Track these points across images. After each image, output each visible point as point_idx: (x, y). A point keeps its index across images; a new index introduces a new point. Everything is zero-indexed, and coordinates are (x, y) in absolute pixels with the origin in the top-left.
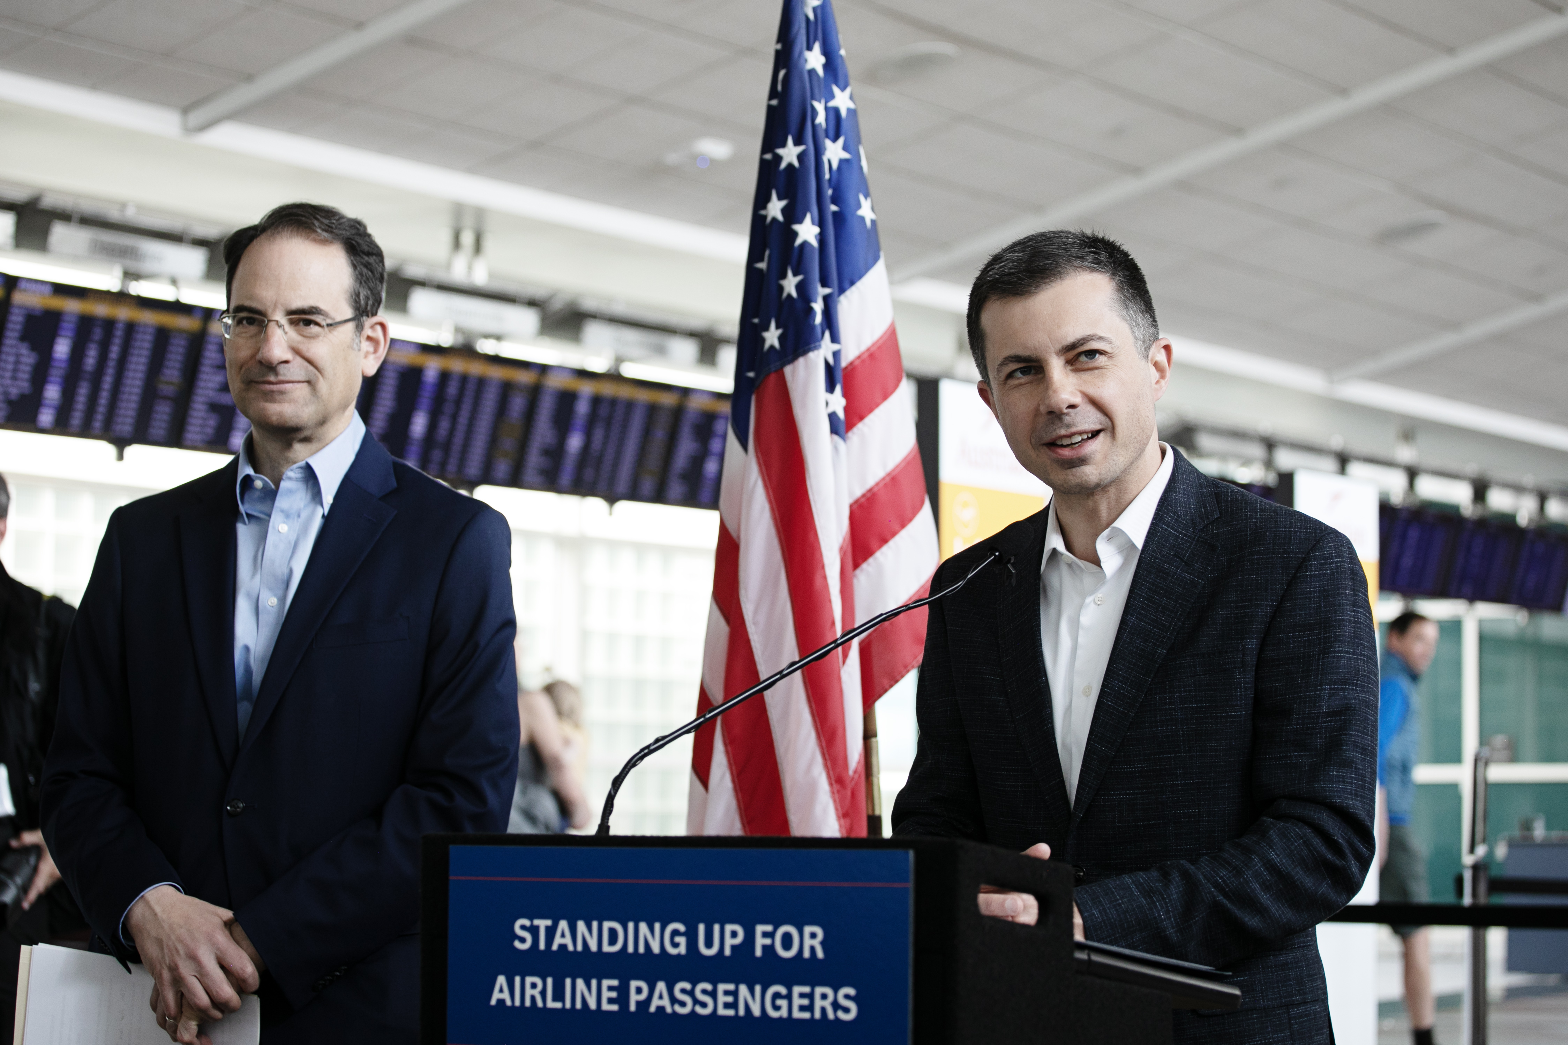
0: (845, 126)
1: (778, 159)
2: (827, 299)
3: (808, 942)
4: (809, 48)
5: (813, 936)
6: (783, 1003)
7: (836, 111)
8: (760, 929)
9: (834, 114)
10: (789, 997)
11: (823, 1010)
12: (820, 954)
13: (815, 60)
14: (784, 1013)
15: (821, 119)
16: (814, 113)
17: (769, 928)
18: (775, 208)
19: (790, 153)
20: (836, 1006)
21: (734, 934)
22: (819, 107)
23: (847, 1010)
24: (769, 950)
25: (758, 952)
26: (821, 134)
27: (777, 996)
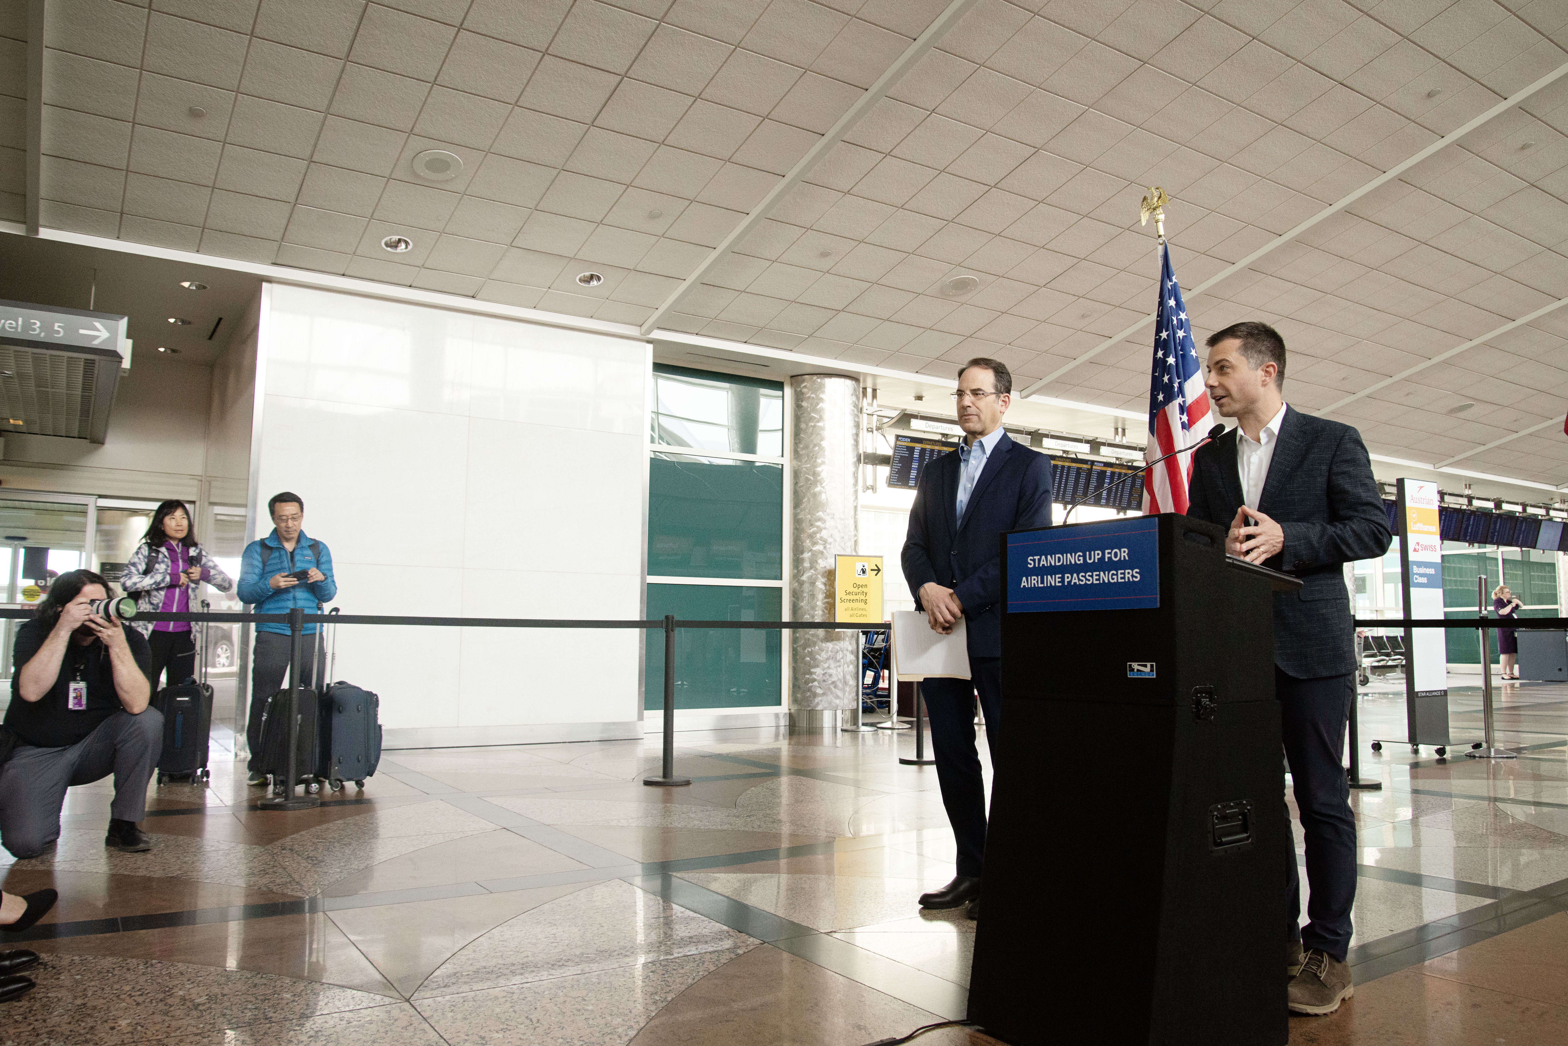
0: (1184, 324)
1: (1161, 337)
2: (1179, 383)
3: (1123, 554)
4: (1170, 299)
5: (1124, 552)
6: (1115, 577)
7: (1181, 320)
8: (1107, 551)
9: (1180, 321)
10: (1117, 575)
11: (1128, 578)
12: (1127, 558)
13: (1172, 303)
14: (1115, 580)
15: (1175, 322)
16: (1172, 320)
17: (1110, 551)
18: (1160, 354)
19: (1164, 335)
20: (1133, 576)
21: (1098, 554)
22: (1174, 319)
23: (1136, 577)
24: (1110, 558)
25: (1106, 560)
26: (1175, 328)
27: (1113, 574)
